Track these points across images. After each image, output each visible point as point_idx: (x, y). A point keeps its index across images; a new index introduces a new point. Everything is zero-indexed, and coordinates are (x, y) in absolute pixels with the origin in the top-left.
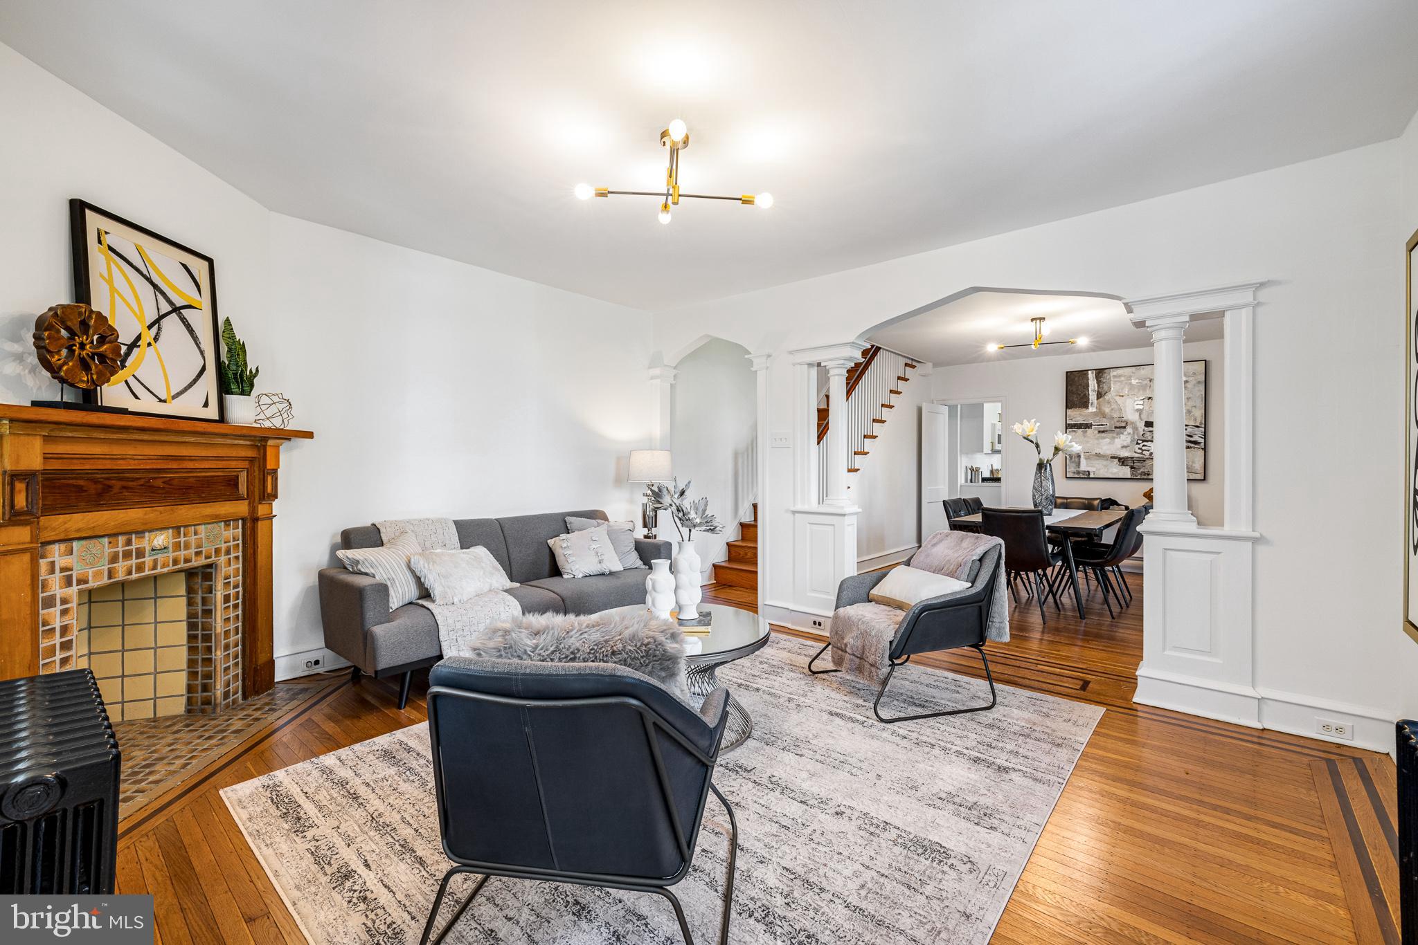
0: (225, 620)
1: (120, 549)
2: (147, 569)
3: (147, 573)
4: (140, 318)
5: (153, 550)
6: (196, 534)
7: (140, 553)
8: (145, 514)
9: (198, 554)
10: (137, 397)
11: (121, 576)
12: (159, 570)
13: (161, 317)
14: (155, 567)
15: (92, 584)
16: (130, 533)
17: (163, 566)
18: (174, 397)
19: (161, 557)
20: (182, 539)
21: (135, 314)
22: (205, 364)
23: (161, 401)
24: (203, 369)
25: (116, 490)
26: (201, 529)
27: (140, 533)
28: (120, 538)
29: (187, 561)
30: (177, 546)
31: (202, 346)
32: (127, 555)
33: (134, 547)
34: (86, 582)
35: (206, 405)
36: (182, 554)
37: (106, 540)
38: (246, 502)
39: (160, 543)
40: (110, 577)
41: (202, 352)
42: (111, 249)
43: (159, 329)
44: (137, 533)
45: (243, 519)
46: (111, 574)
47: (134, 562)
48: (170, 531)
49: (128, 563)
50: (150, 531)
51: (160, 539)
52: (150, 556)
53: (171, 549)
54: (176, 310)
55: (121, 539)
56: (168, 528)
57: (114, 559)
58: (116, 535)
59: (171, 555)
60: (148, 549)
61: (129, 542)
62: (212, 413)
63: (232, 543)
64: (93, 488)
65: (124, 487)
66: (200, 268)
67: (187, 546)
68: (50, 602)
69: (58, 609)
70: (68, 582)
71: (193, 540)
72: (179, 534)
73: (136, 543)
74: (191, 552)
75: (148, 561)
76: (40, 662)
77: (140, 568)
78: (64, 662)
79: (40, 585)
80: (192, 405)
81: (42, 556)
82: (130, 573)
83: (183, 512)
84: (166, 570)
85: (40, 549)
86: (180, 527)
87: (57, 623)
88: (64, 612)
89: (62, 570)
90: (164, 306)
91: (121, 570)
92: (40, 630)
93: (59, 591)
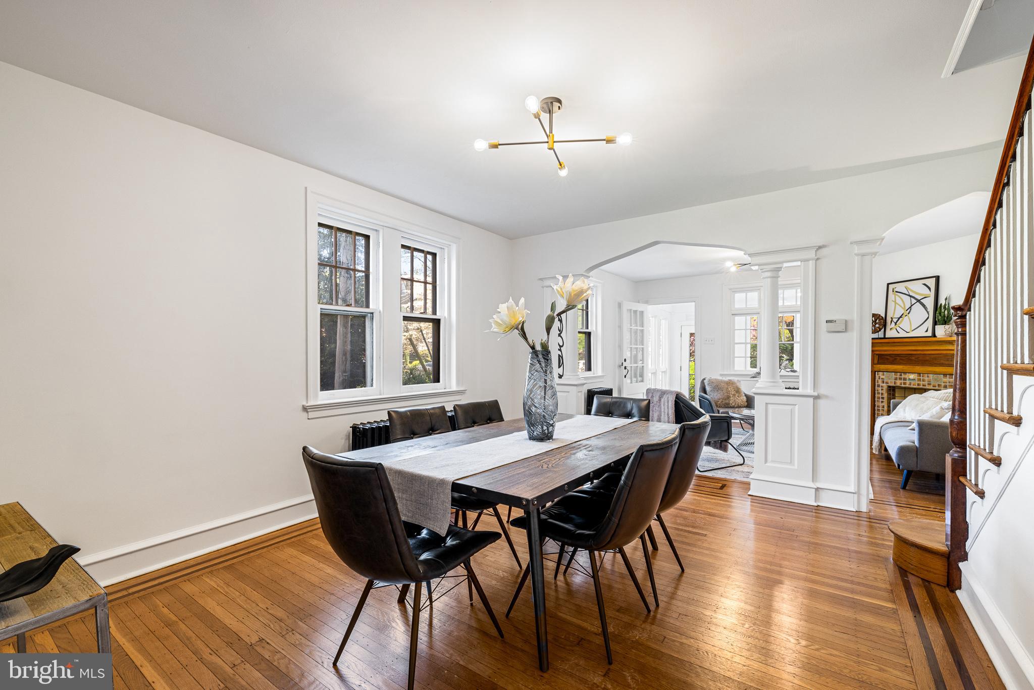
1: (898, 377)
2: (907, 385)
4: (904, 309)
6: (928, 377)
7: (905, 379)
8: (903, 367)
9: (929, 384)
10: (899, 333)
11: (898, 384)
12: (912, 386)
13: (912, 306)
14: (910, 384)
15: (890, 385)
16: (901, 372)
17: (913, 385)
18: (912, 331)
19: (913, 382)
20: (922, 378)
21: (902, 308)
22: (929, 316)
23: (908, 333)
24: (928, 318)
25: (898, 360)
26: (931, 376)
27: (905, 373)
29: (923, 385)
30: (919, 380)
31: (928, 310)
32: (900, 379)
34: (888, 384)
35: (927, 331)
36: (922, 383)
37: (893, 373)
40: (895, 384)
41: (928, 312)
42: (896, 292)
43: (911, 309)
44: (904, 373)
47: (903, 381)
48: (916, 374)
49: (901, 381)
50: (908, 373)
51: (912, 376)
52: (908, 380)
53: (916, 380)
54: (919, 301)
55: (898, 374)
57: (896, 379)
58: (897, 372)
59: (917, 382)
60: (908, 378)
61: (901, 375)
62: (930, 334)
63: (948, 384)
64: (891, 359)
65: (901, 359)
66: (932, 282)
67: (924, 380)
68: (879, 386)
69: (880, 388)
70: (883, 382)
71: (926, 379)
72: (920, 376)
73: (903, 376)
74: (926, 383)
75: (908, 382)
76: (876, 399)
77: (905, 384)
78: (882, 402)
79: (876, 381)
80: (921, 332)
81: (878, 374)
82: (901, 384)
83: (918, 368)
84: (915, 387)
85: (876, 373)
86: (920, 373)
87: (880, 392)
88: (882, 389)
89: (882, 379)
90: (914, 301)
91: (898, 383)
92: (876, 392)
93: (881, 384)
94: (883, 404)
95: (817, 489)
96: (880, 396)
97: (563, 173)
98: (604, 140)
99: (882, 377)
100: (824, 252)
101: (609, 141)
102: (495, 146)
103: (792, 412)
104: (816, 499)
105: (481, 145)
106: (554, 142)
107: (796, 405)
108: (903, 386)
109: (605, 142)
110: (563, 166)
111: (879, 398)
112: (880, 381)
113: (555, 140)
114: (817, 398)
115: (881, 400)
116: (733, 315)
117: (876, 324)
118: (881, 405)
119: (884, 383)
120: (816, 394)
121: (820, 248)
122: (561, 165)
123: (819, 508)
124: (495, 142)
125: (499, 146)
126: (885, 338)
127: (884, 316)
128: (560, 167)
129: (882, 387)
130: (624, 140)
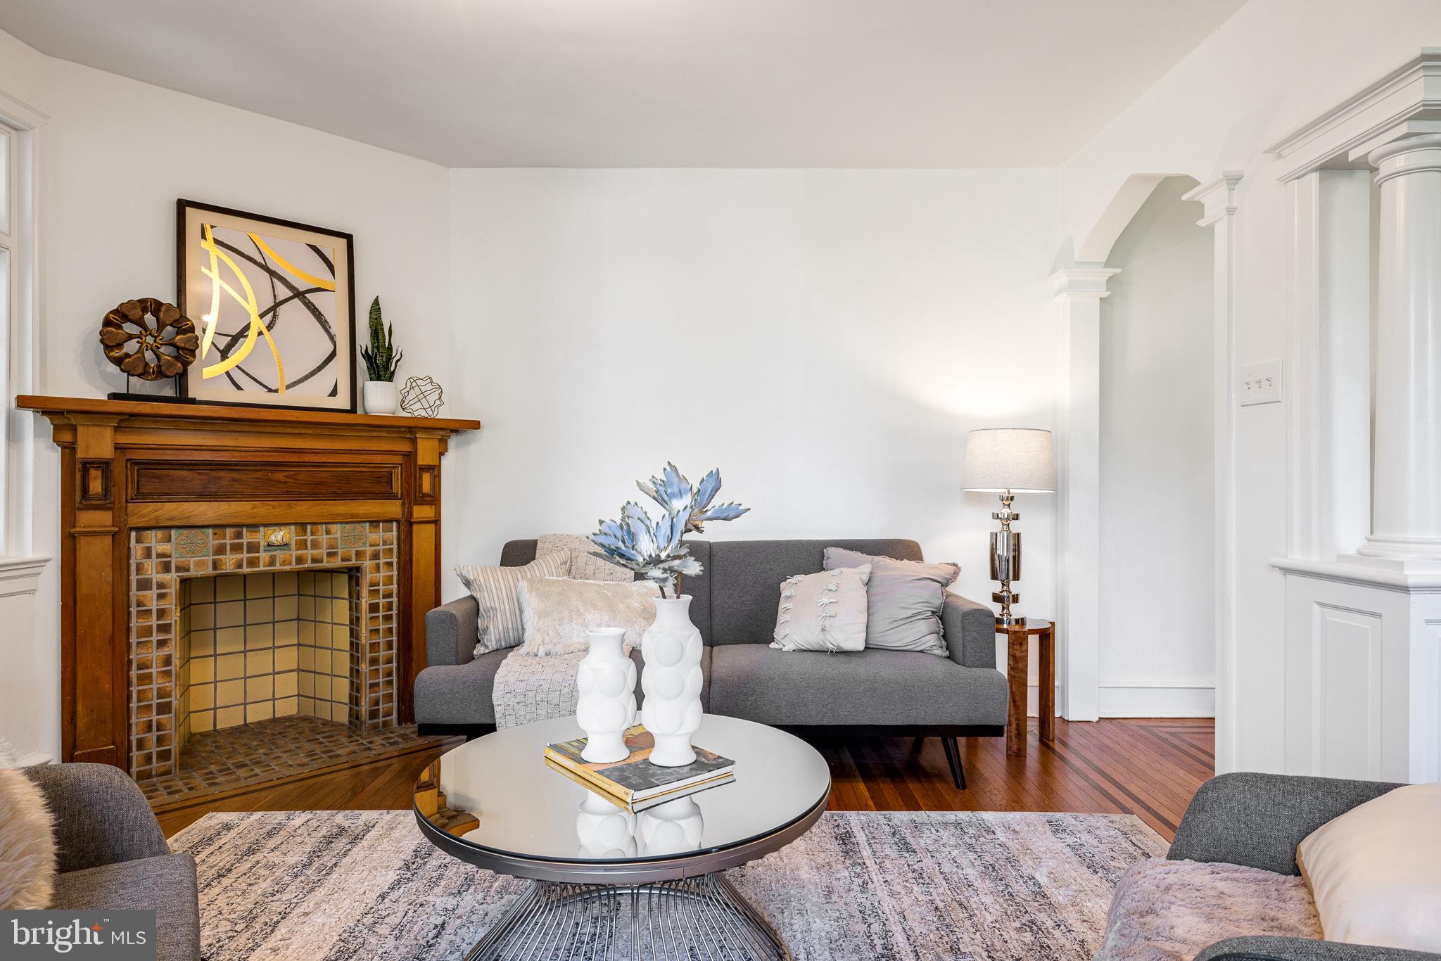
0: (371, 631)
1: (228, 541)
2: (261, 564)
3: (262, 568)
4: (250, 308)
5: (269, 545)
6: (328, 532)
7: (253, 547)
8: (254, 508)
9: (330, 555)
10: (239, 388)
11: (228, 568)
12: (278, 567)
13: (278, 305)
14: (272, 563)
15: (193, 573)
16: (241, 526)
17: (283, 564)
18: (288, 387)
19: (280, 555)
20: (309, 538)
22: (335, 350)
23: (270, 390)
24: (333, 355)
25: (225, 482)
26: (336, 529)
27: (253, 527)
28: (228, 530)
29: (314, 560)
30: (302, 545)
31: (333, 331)
32: (236, 548)
33: (245, 541)
34: (188, 570)
35: (334, 393)
36: (309, 553)
37: (210, 531)
38: (399, 502)
39: (279, 538)
40: (215, 568)
41: (332, 338)
42: (216, 240)
43: (275, 316)
44: (248, 526)
45: (398, 521)
46: (215, 565)
47: (245, 555)
48: (293, 527)
49: (239, 556)
50: (266, 525)
51: (278, 536)
52: (265, 551)
53: (293, 546)
54: (299, 294)
55: (229, 532)
56: (289, 524)
57: (220, 550)
58: (223, 526)
59: (294, 553)
60: (263, 544)
61: (239, 535)
62: (343, 401)
63: (381, 547)
64: (197, 479)
65: (234, 480)
66: (335, 249)
67: (315, 545)
68: (145, 585)
69: (154, 592)
70: (166, 568)
71: (323, 539)
72: (305, 531)
73: (247, 537)
74: (322, 552)
75: (264, 556)
76: (134, 639)
77: (253, 562)
78: (161, 644)
79: (133, 568)
80: (315, 394)
81: (138, 541)
82: (240, 566)
83: (304, 509)
84: (287, 568)
85: (133, 534)
86: (305, 524)
87: (154, 605)
88: (161, 597)
89: (159, 556)
90: (284, 292)
91: (229, 563)
92: (133, 610)
93: (155, 576)
94: (166, 651)
96: (153, 623)
99: (158, 549)
111: (147, 631)
112: (150, 565)
115: (155, 637)
117: (162, 342)
118: (155, 655)
119: (167, 570)
126: (179, 399)
129: (159, 586)
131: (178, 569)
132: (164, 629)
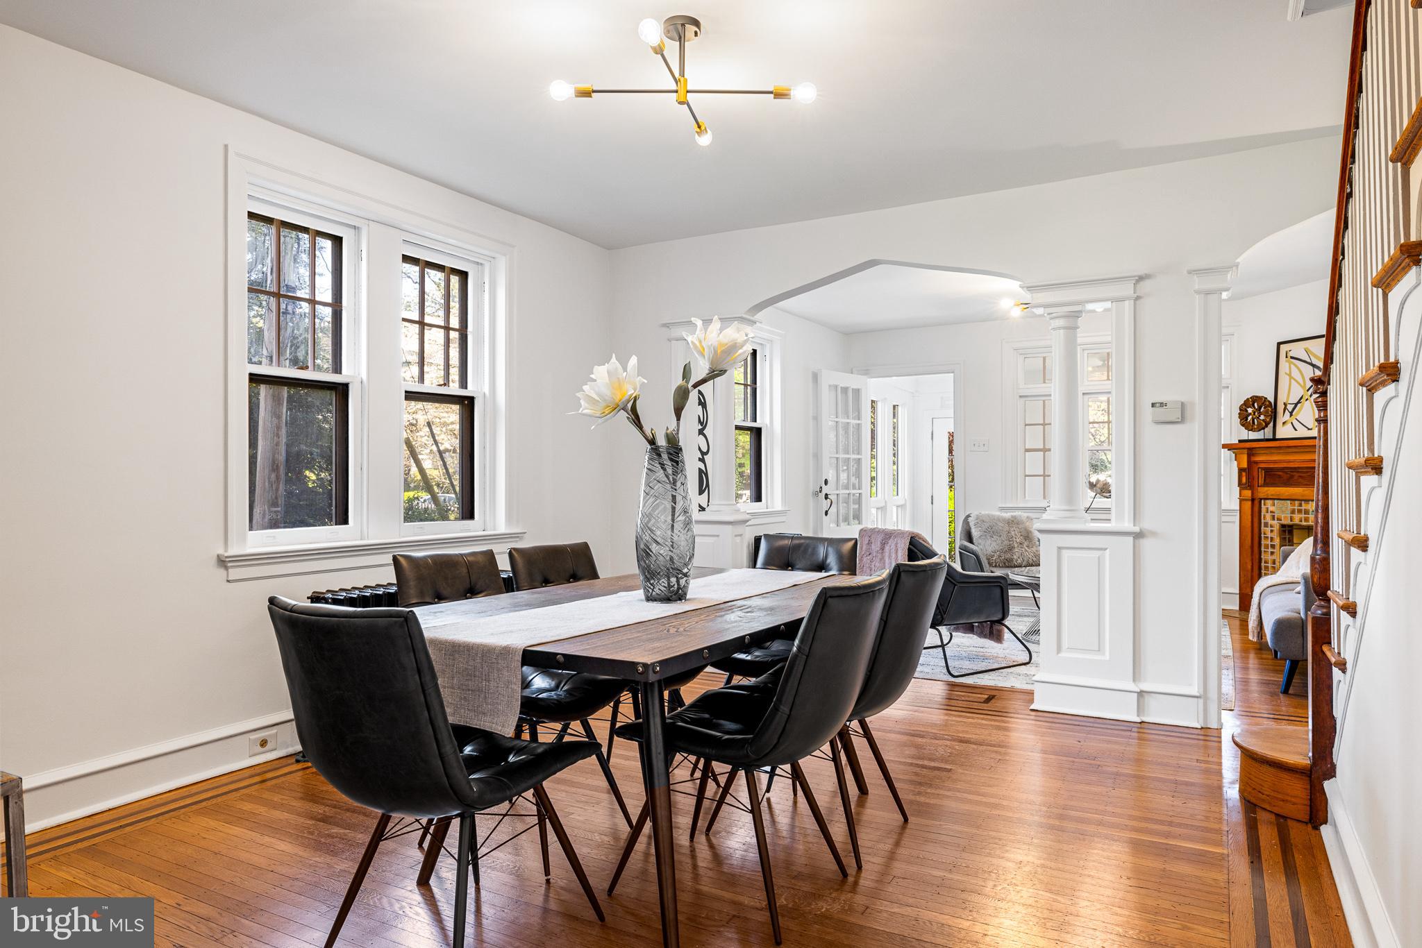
1: (1296, 508)
2: (1310, 521)
4: (1303, 387)
7: (1307, 512)
8: (1304, 491)
10: (1296, 430)
11: (1296, 521)
15: (1284, 522)
16: (1302, 500)
21: (1301, 386)
23: (1309, 429)
25: (1296, 478)
27: (1307, 500)
28: (1296, 502)
32: (1300, 511)
33: (1303, 508)
34: (1281, 520)
37: (1289, 502)
42: (1292, 358)
44: (1305, 501)
46: (1292, 519)
47: (1303, 516)
49: (1300, 516)
57: (1293, 512)
58: (1295, 500)
61: (1300, 505)
64: (1285, 477)
65: (1300, 476)
68: (1266, 524)
69: (1269, 529)
73: (1304, 506)
76: (1263, 549)
77: (1307, 520)
78: (1272, 553)
79: (1262, 517)
81: (1264, 505)
82: (1301, 521)
85: (1263, 501)
87: (1269, 535)
88: (1272, 531)
89: (1271, 512)
91: (1297, 518)
92: (1263, 535)
93: (1271, 522)
95: (1141, 694)
96: (1269, 543)
97: (705, 140)
98: (771, 93)
99: (1271, 508)
100: (1146, 286)
101: (778, 95)
102: (587, 94)
103: (1100, 561)
104: (1140, 709)
105: (561, 91)
106: (688, 92)
107: (1106, 549)
108: (1304, 523)
109: (772, 95)
110: (703, 128)
111: (1267, 547)
112: (1268, 516)
113: (689, 88)
114: (1138, 536)
115: (1270, 550)
116: (1020, 397)
117: (1260, 414)
118: (1269, 558)
119: (1274, 519)
120: (1137, 529)
121: (1141, 278)
122: (699, 127)
123: (1143, 725)
124: (586, 86)
125: (593, 95)
126: (1274, 439)
127: (1272, 401)
128: (698, 130)
129: (1271, 526)
130: (805, 94)
131: (1278, 519)
132: (1273, 546)
